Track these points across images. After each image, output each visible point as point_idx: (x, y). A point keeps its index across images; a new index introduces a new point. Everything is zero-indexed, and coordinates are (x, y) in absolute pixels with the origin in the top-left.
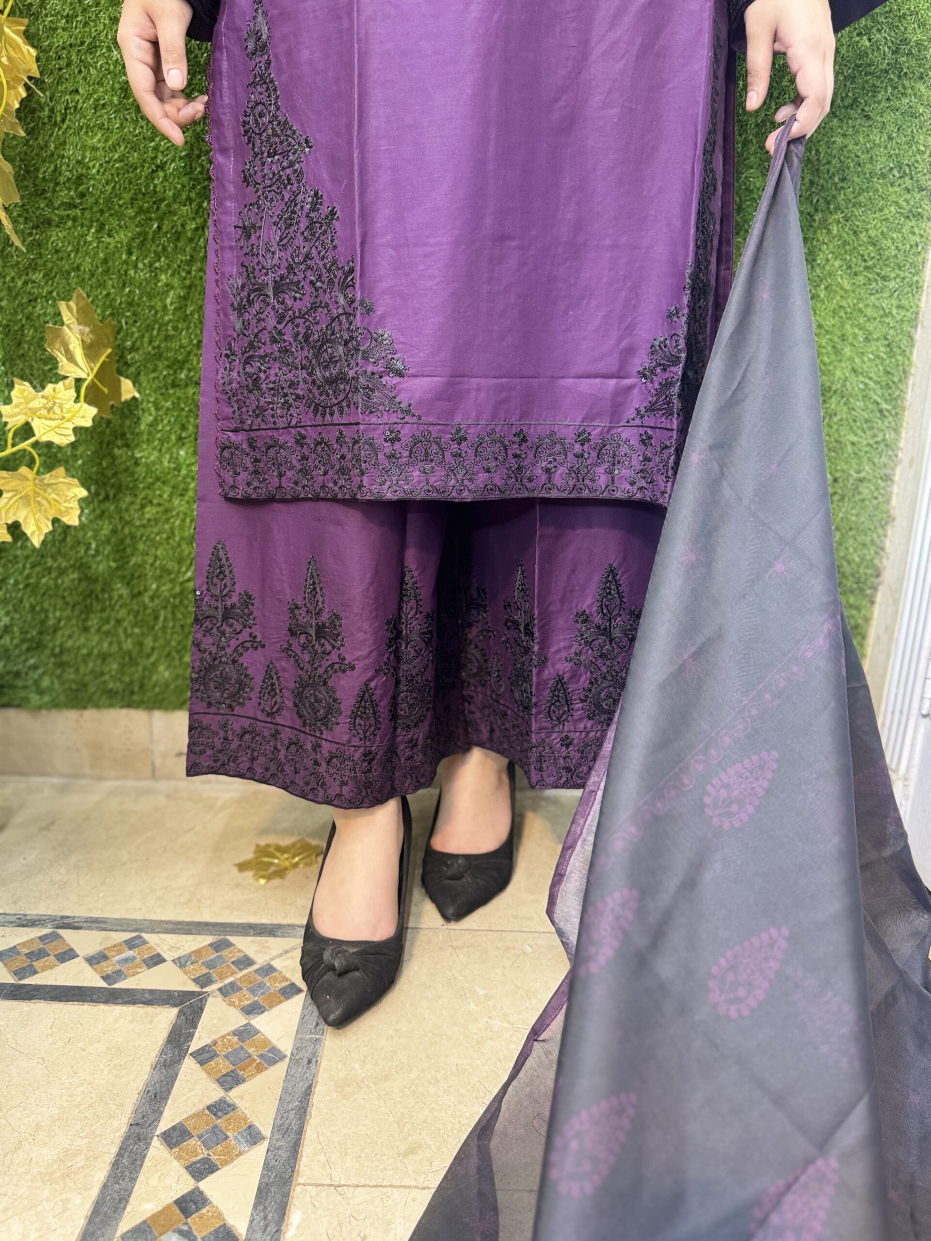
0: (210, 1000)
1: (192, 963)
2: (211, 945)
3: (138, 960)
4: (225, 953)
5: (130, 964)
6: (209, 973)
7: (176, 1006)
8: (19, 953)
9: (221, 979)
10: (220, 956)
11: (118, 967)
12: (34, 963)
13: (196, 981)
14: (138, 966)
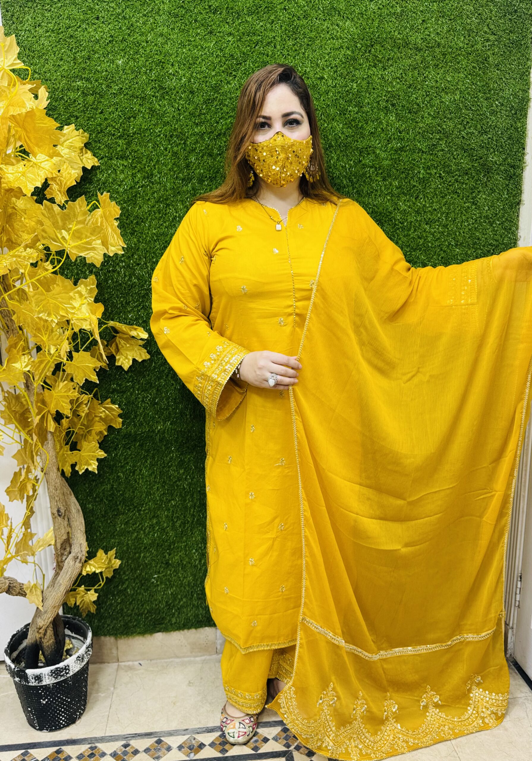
0: (294, 753)
1: (280, 739)
2: (282, 730)
3: (260, 740)
4: (288, 733)
5: (258, 743)
6: (287, 743)
7: (283, 757)
8: (216, 744)
9: (293, 744)
10: (287, 735)
11: (255, 745)
12: (224, 747)
13: (284, 746)
14: (261, 744)
